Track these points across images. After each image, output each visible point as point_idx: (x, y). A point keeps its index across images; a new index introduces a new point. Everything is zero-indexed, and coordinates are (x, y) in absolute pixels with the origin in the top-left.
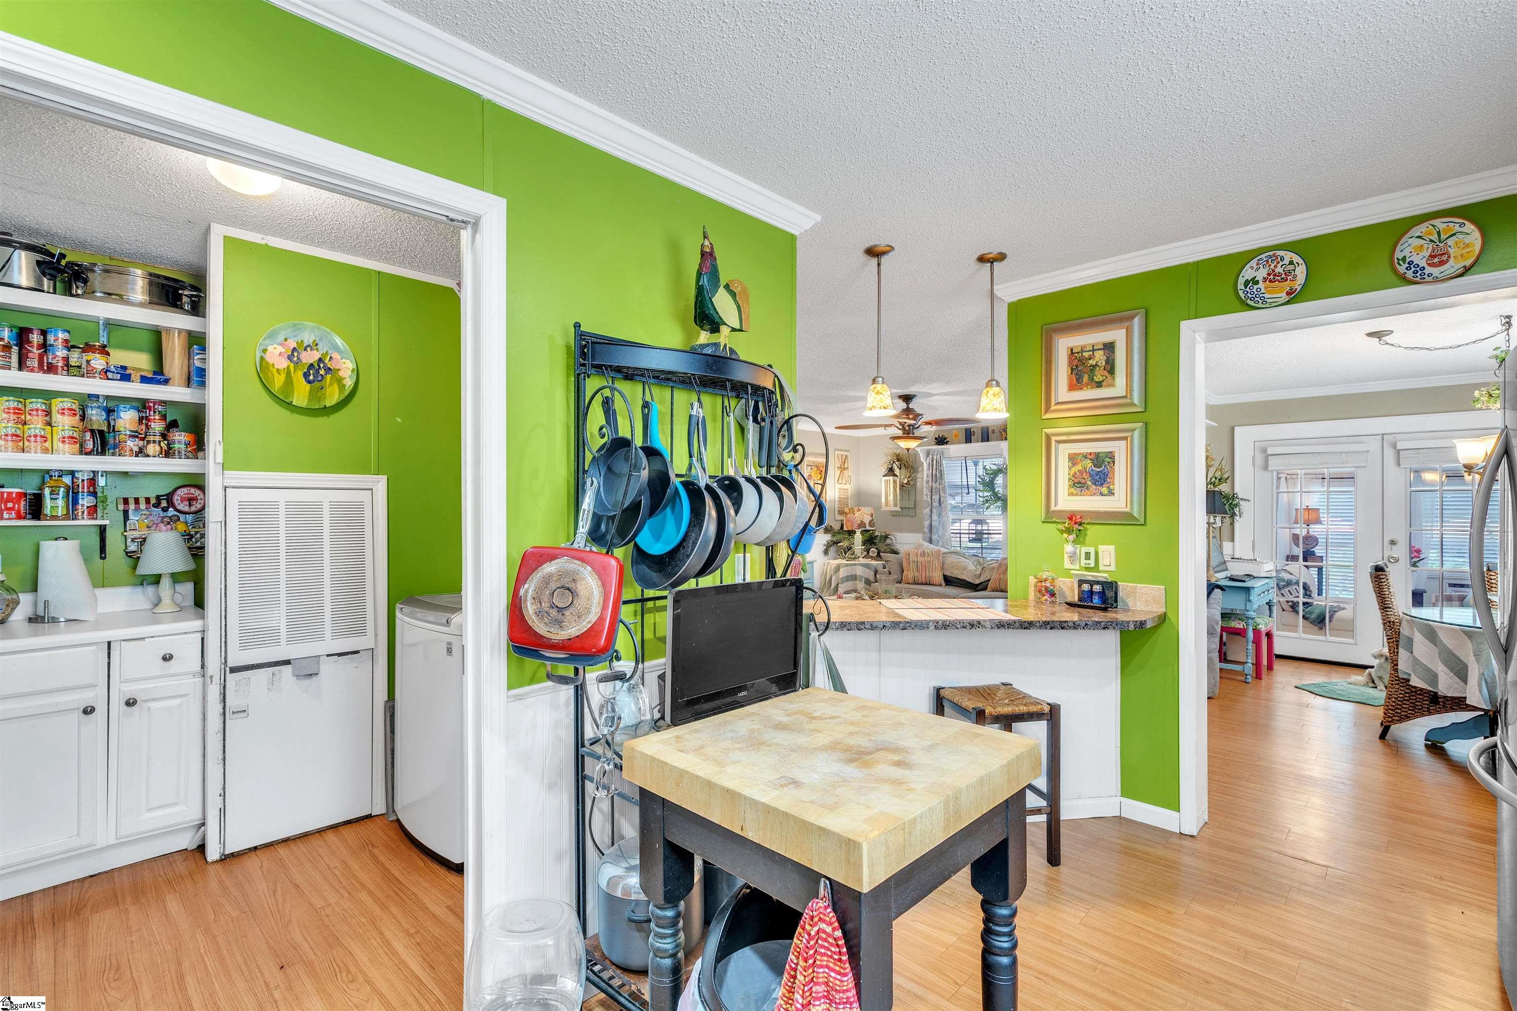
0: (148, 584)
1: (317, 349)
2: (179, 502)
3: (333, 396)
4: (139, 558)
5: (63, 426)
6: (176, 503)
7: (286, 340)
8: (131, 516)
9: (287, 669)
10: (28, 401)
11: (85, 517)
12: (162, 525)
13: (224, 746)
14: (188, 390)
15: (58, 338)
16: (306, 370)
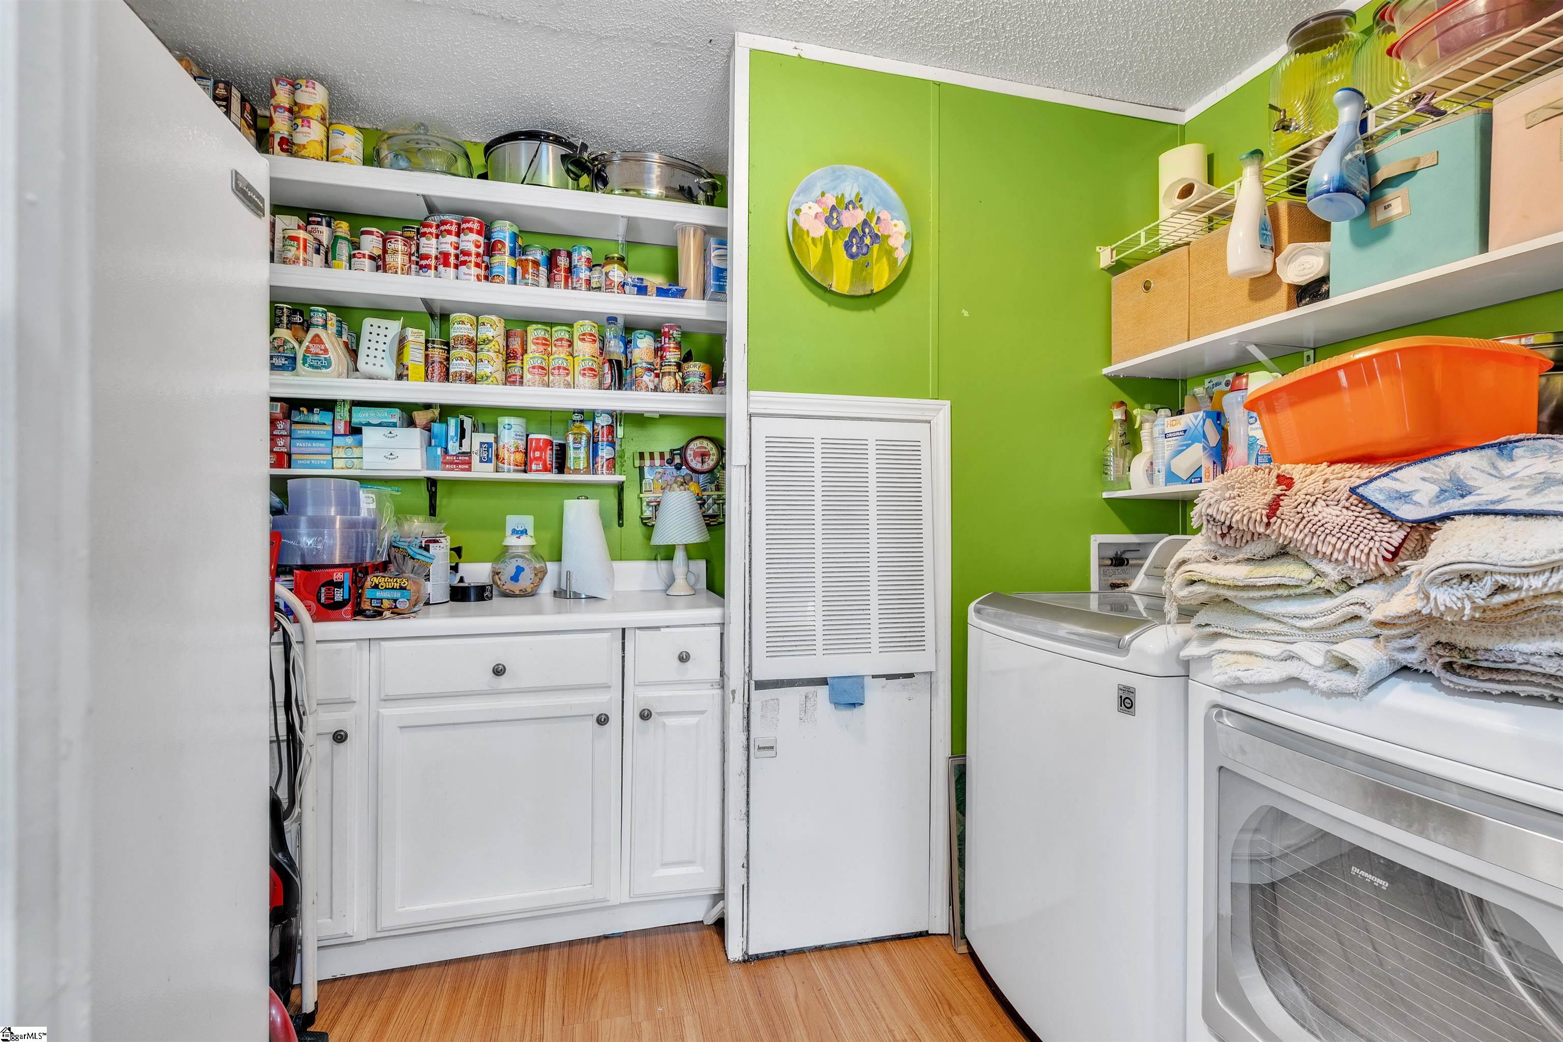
0: (662, 559)
1: (861, 207)
2: (692, 457)
3: (881, 278)
4: (653, 526)
5: (584, 355)
6: (689, 459)
7: (823, 194)
8: (647, 475)
9: (823, 691)
10: (554, 329)
11: (604, 472)
12: (675, 486)
13: (748, 795)
14: (703, 304)
15: (582, 255)
16: (847, 239)
